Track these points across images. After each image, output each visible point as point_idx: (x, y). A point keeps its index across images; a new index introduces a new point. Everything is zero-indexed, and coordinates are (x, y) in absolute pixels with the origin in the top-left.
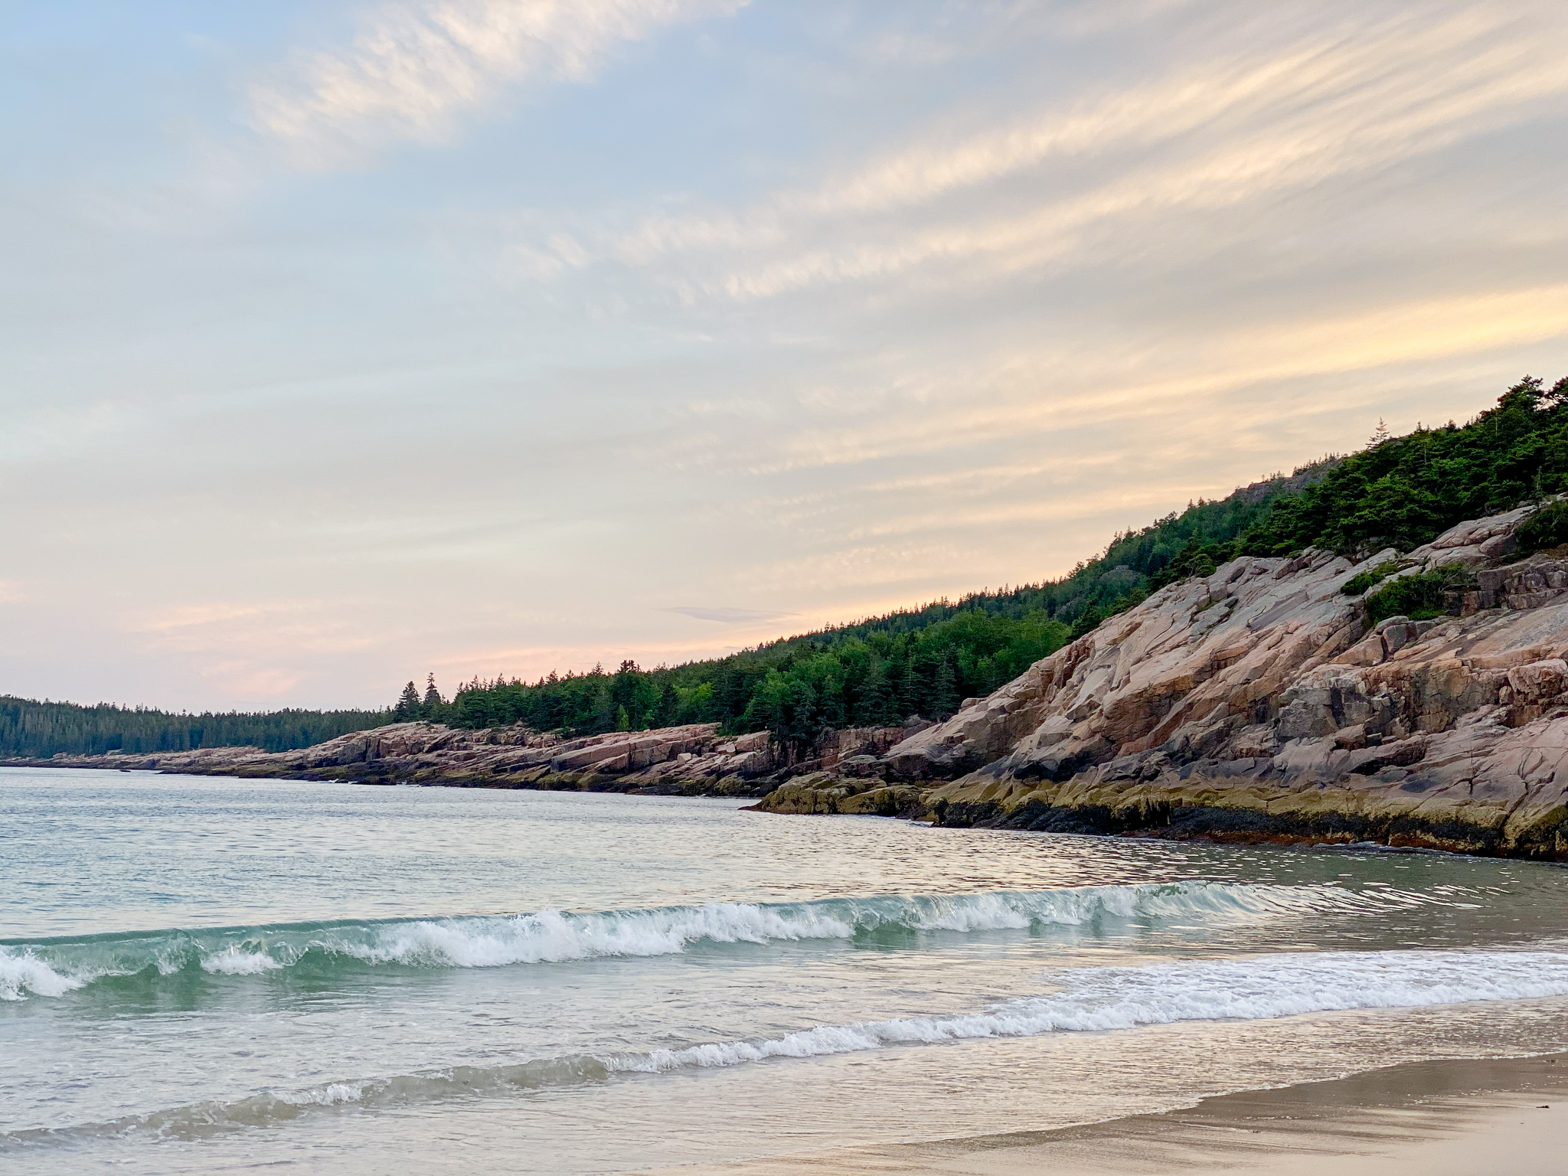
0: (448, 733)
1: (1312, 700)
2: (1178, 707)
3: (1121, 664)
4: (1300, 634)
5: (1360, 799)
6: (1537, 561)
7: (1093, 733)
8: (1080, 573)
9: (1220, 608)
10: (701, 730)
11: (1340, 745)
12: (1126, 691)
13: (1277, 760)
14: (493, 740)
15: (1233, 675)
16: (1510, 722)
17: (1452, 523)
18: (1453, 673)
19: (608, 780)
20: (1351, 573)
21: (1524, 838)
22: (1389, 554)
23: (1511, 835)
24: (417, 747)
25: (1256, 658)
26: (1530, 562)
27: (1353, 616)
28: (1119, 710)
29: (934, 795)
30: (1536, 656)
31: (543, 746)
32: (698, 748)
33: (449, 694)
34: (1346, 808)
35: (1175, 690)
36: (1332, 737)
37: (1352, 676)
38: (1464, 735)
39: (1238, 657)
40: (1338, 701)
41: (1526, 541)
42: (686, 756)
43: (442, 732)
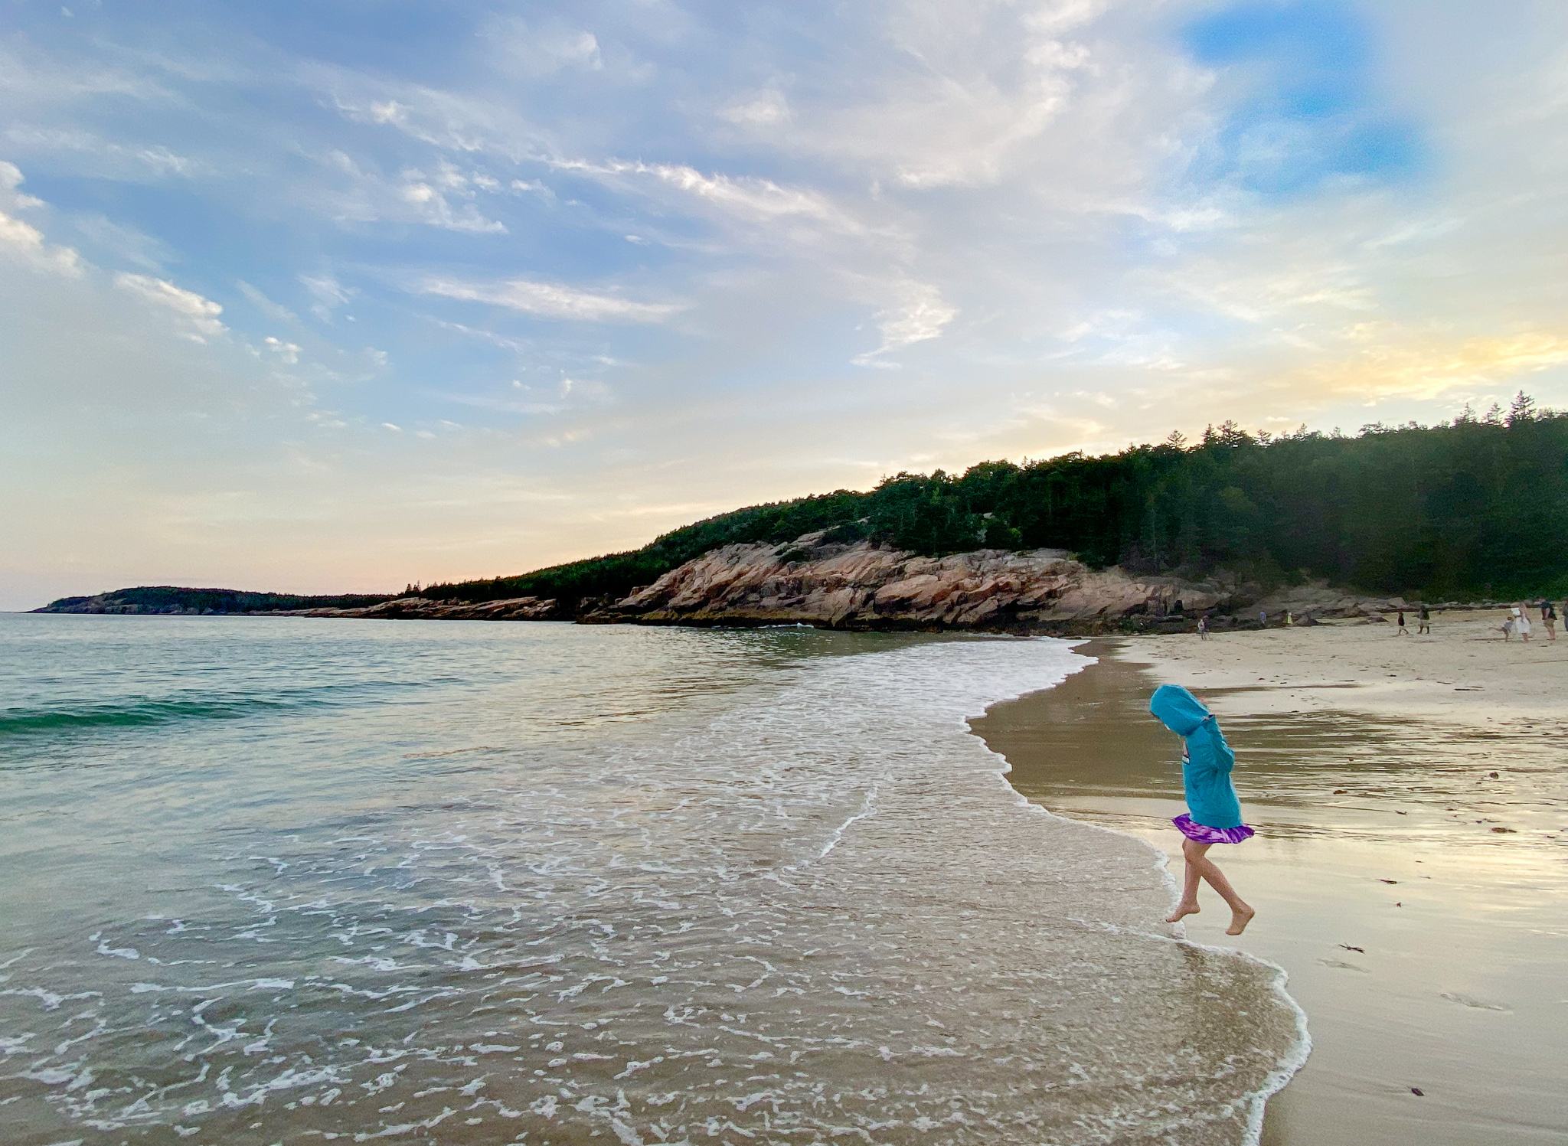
0: (427, 602)
1: (770, 586)
2: (728, 589)
3: (707, 576)
4: (765, 566)
5: (788, 614)
6: (828, 546)
7: (701, 597)
8: (646, 548)
9: (736, 559)
10: (531, 599)
11: (780, 598)
12: (712, 584)
13: (762, 603)
14: (445, 603)
15: (746, 578)
16: (827, 591)
17: (801, 535)
18: (811, 577)
19: (498, 616)
20: (776, 549)
21: (838, 623)
22: (785, 543)
23: (834, 623)
24: (416, 606)
25: (752, 574)
26: (826, 546)
27: (780, 561)
28: (710, 590)
29: (645, 617)
30: (833, 573)
31: (465, 605)
32: (530, 605)
33: (423, 588)
34: (785, 617)
35: (727, 583)
36: (777, 597)
37: (782, 579)
38: (815, 595)
39: (745, 574)
40: (778, 586)
41: (825, 540)
42: (526, 608)
43: (425, 601)
